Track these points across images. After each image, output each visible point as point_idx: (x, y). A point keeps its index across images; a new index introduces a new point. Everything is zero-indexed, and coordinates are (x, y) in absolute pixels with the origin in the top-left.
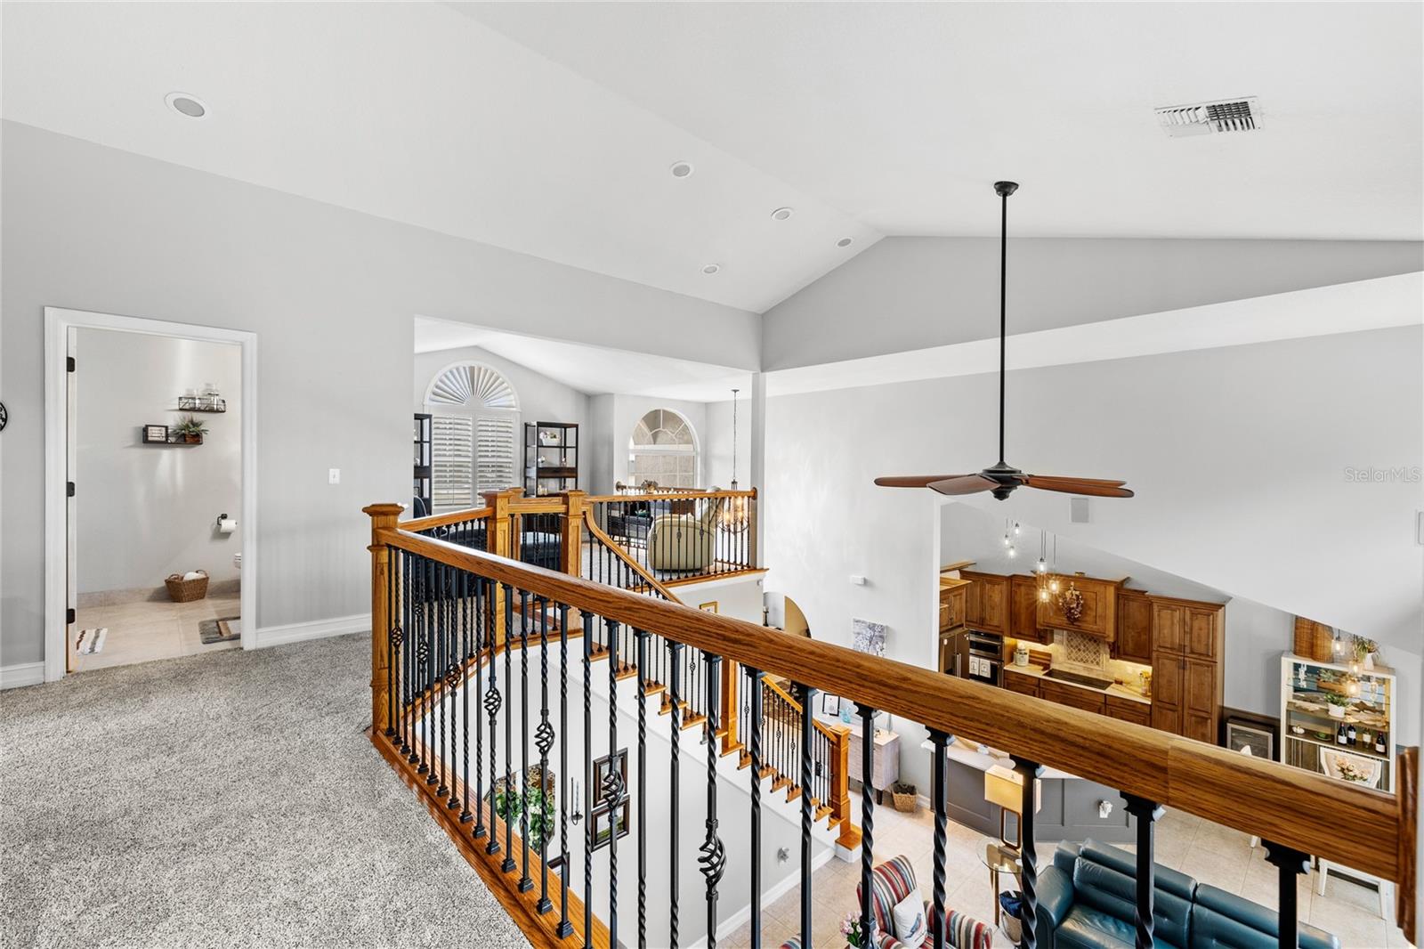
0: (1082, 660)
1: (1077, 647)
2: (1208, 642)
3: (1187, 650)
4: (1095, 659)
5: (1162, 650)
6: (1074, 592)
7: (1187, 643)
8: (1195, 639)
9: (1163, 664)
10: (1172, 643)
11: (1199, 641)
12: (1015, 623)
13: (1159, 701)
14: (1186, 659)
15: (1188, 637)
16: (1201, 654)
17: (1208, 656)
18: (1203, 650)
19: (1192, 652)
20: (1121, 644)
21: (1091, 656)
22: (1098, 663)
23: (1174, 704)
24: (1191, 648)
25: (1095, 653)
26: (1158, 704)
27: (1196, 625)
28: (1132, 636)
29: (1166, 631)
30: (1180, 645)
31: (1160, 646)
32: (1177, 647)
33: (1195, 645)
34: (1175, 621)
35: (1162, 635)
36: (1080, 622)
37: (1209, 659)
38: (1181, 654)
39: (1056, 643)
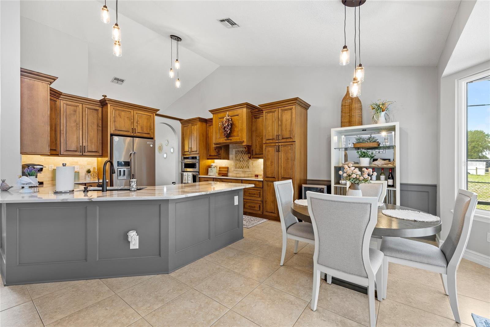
1: (239, 159)
2: (291, 128)
3: (280, 138)
4: (247, 165)
5: (268, 142)
7: (280, 133)
8: (284, 128)
9: (268, 151)
11: (286, 129)
12: (209, 150)
13: (267, 177)
14: (280, 144)
15: (280, 128)
16: (287, 138)
17: (291, 138)
18: (288, 135)
19: (283, 138)
20: (253, 148)
21: (245, 164)
22: (248, 167)
23: (274, 178)
24: (282, 136)
25: (247, 161)
26: (267, 179)
28: (259, 141)
29: (270, 128)
30: (276, 135)
31: (267, 140)
32: (275, 137)
33: (284, 133)
34: (274, 120)
35: (268, 131)
36: (231, 136)
37: (291, 140)
38: (277, 141)
39: (231, 160)
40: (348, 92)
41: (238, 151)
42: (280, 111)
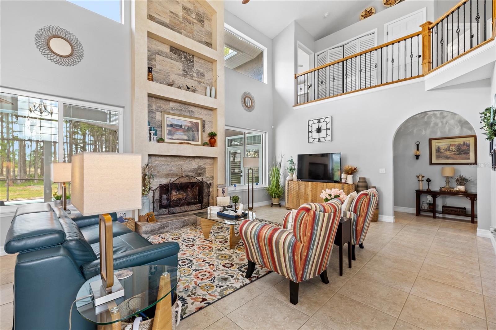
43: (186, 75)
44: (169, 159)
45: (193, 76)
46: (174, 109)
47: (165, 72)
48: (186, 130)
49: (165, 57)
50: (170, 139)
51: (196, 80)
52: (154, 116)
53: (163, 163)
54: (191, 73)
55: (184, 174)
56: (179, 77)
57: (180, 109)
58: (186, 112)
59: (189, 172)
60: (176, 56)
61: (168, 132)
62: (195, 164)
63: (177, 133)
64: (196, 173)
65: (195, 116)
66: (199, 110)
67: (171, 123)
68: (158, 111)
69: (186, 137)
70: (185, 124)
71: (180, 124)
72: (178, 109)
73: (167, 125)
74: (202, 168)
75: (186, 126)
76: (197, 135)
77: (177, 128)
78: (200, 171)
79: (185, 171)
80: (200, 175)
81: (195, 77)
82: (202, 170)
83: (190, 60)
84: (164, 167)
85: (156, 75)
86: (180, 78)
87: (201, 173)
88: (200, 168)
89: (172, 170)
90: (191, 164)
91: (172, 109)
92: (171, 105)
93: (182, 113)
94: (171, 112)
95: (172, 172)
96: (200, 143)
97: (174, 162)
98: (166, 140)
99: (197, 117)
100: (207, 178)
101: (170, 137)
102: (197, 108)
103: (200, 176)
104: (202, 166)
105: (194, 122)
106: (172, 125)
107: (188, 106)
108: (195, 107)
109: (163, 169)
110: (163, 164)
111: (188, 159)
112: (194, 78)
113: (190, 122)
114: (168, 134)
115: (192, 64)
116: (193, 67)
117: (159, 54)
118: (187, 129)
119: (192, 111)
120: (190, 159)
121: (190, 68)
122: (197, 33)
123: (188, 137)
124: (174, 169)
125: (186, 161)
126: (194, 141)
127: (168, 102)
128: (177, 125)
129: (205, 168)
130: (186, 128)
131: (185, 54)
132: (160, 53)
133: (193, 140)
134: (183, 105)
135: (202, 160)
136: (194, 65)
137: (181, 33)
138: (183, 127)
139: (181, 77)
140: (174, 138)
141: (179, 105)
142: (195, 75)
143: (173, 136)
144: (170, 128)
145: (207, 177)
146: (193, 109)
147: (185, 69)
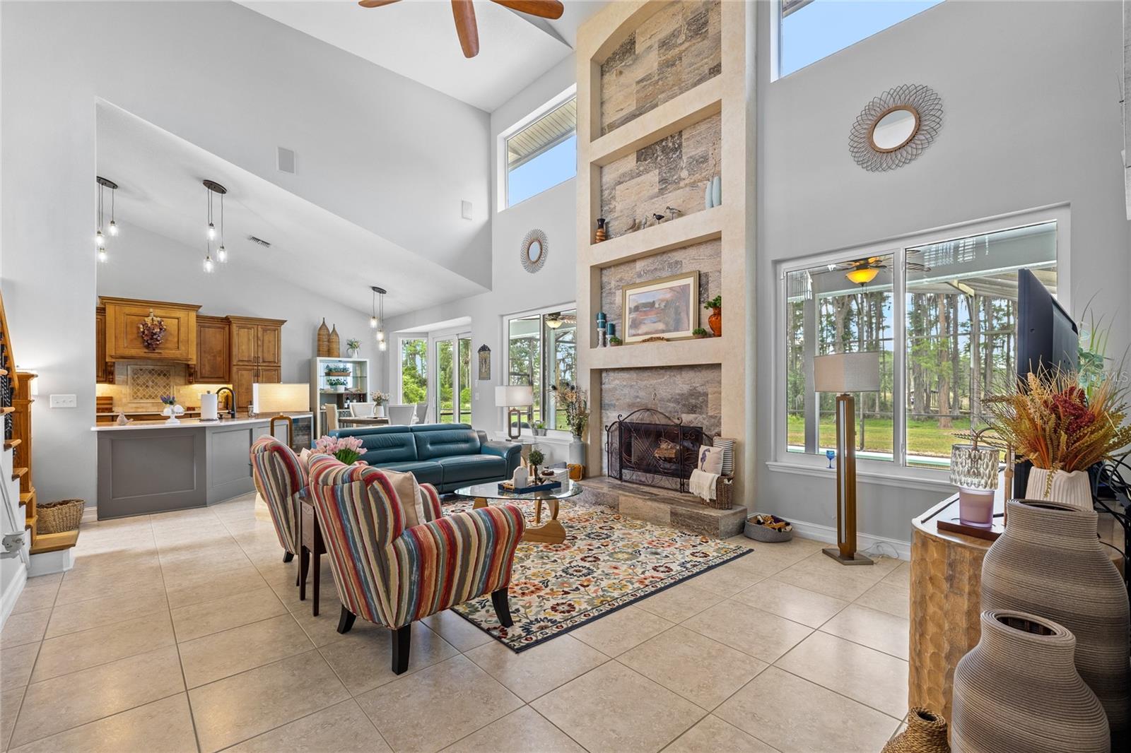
0: (150, 396)
1: (144, 384)
2: (275, 352)
3: (261, 360)
5: (241, 363)
6: (154, 318)
7: (260, 355)
8: (265, 350)
9: (242, 375)
10: (249, 356)
11: (269, 351)
14: (260, 368)
15: (260, 349)
16: (270, 362)
17: (276, 362)
18: (271, 359)
19: (264, 362)
21: (161, 390)
24: (263, 359)
25: (164, 387)
27: (266, 338)
28: (208, 360)
29: (244, 347)
30: (254, 357)
31: (239, 361)
32: (252, 358)
33: (266, 355)
34: (251, 338)
35: (240, 351)
36: (161, 349)
37: (276, 365)
38: (256, 364)
39: (118, 384)
40: (324, 322)
41: (141, 370)
42: (260, 329)
43: (666, 187)
44: (634, 375)
45: (681, 179)
46: (642, 273)
47: (628, 209)
48: (662, 309)
49: (629, 180)
50: (634, 335)
51: (686, 185)
52: (613, 299)
53: (625, 383)
54: (675, 177)
55: (659, 405)
56: (653, 200)
57: (653, 269)
58: (664, 269)
59: (669, 401)
60: (647, 162)
61: (630, 323)
62: (681, 384)
63: (646, 322)
64: (684, 405)
65: (684, 271)
66: (692, 252)
67: (636, 304)
68: (617, 288)
69: (661, 326)
70: (661, 297)
71: (651, 300)
72: (648, 271)
73: (630, 308)
74: (699, 392)
75: (662, 301)
76: (685, 316)
77: (644, 311)
78: (693, 401)
79: (662, 400)
80: (693, 409)
81: (684, 179)
82: (698, 399)
83: (672, 150)
84: (626, 391)
85: (616, 223)
86: (653, 203)
87: (696, 406)
88: (693, 393)
89: (637, 397)
90: (675, 383)
91: (640, 276)
92: (637, 267)
93: (658, 274)
94: (638, 281)
95: (638, 400)
96: (690, 333)
97: (641, 380)
98: (628, 339)
99: (688, 271)
100: (713, 420)
101: (633, 332)
102: (687, 250)
103: (694, 412)
104: (700, 389)
105: (680, 286)
106: (637, 309)
107: (669, 255)
108: (684, 251)
109: (625, 395)
110: (625, 386)
111: (668, 373)
112: (682, 184)
113: (671, 288)
114: (631, 327)
115: (678, 153)
116: (681, 158)
117: (620, 183)
118: (665, 306)
119: (677, 262)
120: (672, 374)
121: (672, 167)
122: (690, 69)
123: (667, 324)
124: (642, 394)
125: (663, 378)
126: (678, 331)
127: (632, 265)
128: (645, 305)
129: (706, 394)
130: (663, 304)
131: (664, 144)
132: (621, 180)
133: (676, 329)
134: (659, 257)
135: (698, 374)
136: (683, 151)
137: (656, 106)
138: (657, 306)
139: (656, 199)
140: (640, 332)
141: (650, 260)
142: (684, 174)
143: (638, 329)
144: (634, 315)
145: (711, 417)
146: (678, 256)
147: (664, 175)
